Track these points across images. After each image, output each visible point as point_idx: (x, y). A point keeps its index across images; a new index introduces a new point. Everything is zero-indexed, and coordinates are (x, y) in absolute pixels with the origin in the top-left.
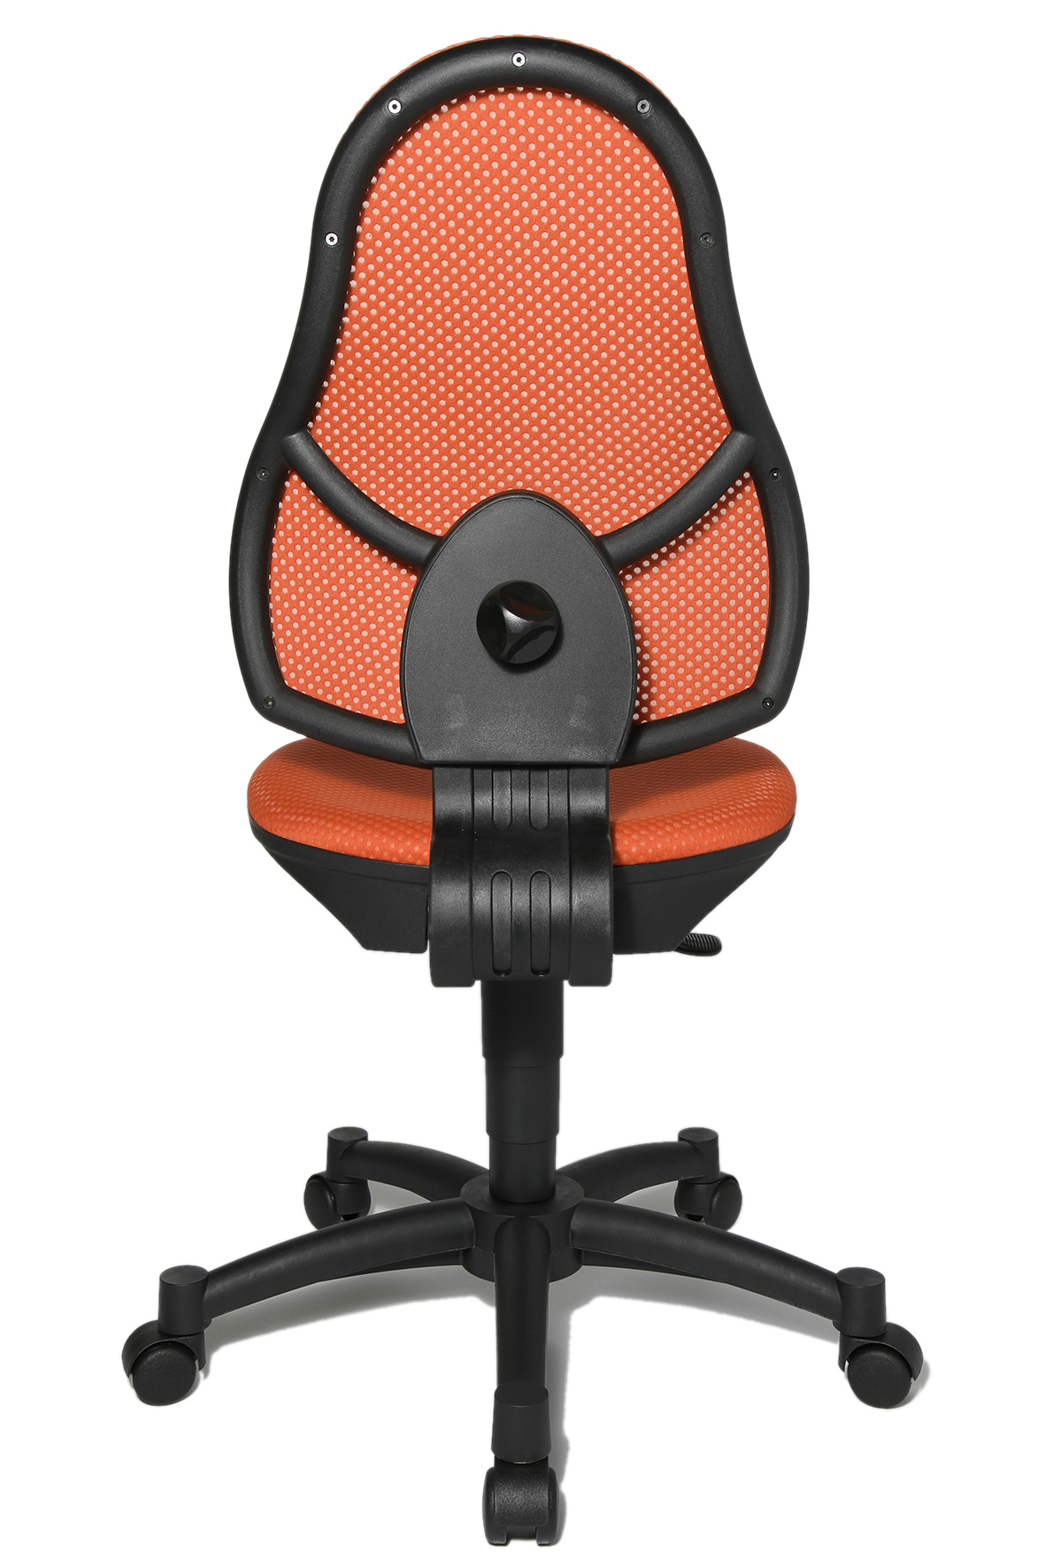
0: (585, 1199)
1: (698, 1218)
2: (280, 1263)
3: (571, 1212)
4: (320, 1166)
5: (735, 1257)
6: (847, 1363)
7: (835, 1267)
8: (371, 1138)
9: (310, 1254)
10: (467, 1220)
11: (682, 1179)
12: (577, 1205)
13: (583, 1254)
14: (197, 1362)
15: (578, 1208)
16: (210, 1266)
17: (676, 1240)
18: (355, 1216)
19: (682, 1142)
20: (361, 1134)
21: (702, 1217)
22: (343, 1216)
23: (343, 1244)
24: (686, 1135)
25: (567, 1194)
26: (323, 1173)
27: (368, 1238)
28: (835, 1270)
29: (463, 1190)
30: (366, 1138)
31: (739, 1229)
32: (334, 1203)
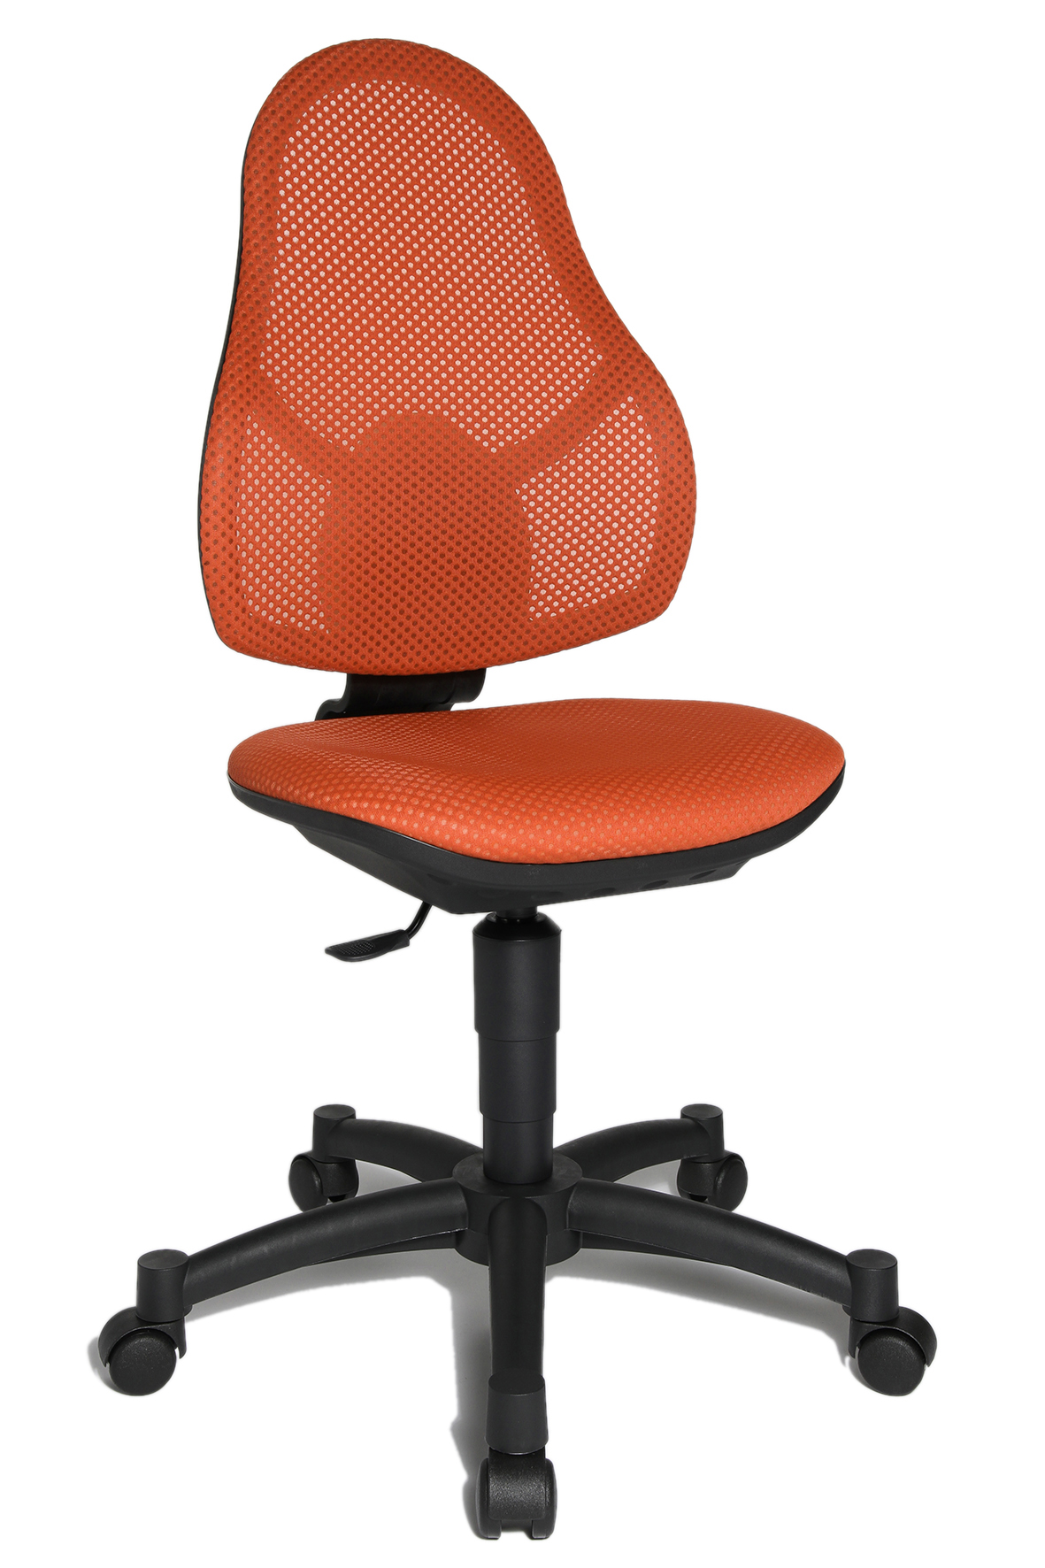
0: (583, 1178)
1: (702, 1199)
2: (264, 1248)
3: (569, 1191)
4: (306, 1145)
5: (739, 1237)
6: (857, 1350)
7: (845, 1250)
8: (359, 1116)
9: (294, 1239)
10: (459, 1202)
11: (685, 1157)
12: (575, 1185)
13: (582, 1236)
14: (177, 1351)
15: (575, 1189)
16: (190, 1250)
17: (678, 1221)
18: (342, 1197)
19: (685, 1119)
20: (348, 1112)
21: (706, 1197)
22: (331, 1198)
23: (329, 1229)
24: (688, 1112)
25: (564, 1174)
26: (309, 1153)
27: (356, 1221)
28: (845, 1251)
29: (456, 1170)
30: (353, 1116)
31: (744, 1209)
32: (321, 1184)
